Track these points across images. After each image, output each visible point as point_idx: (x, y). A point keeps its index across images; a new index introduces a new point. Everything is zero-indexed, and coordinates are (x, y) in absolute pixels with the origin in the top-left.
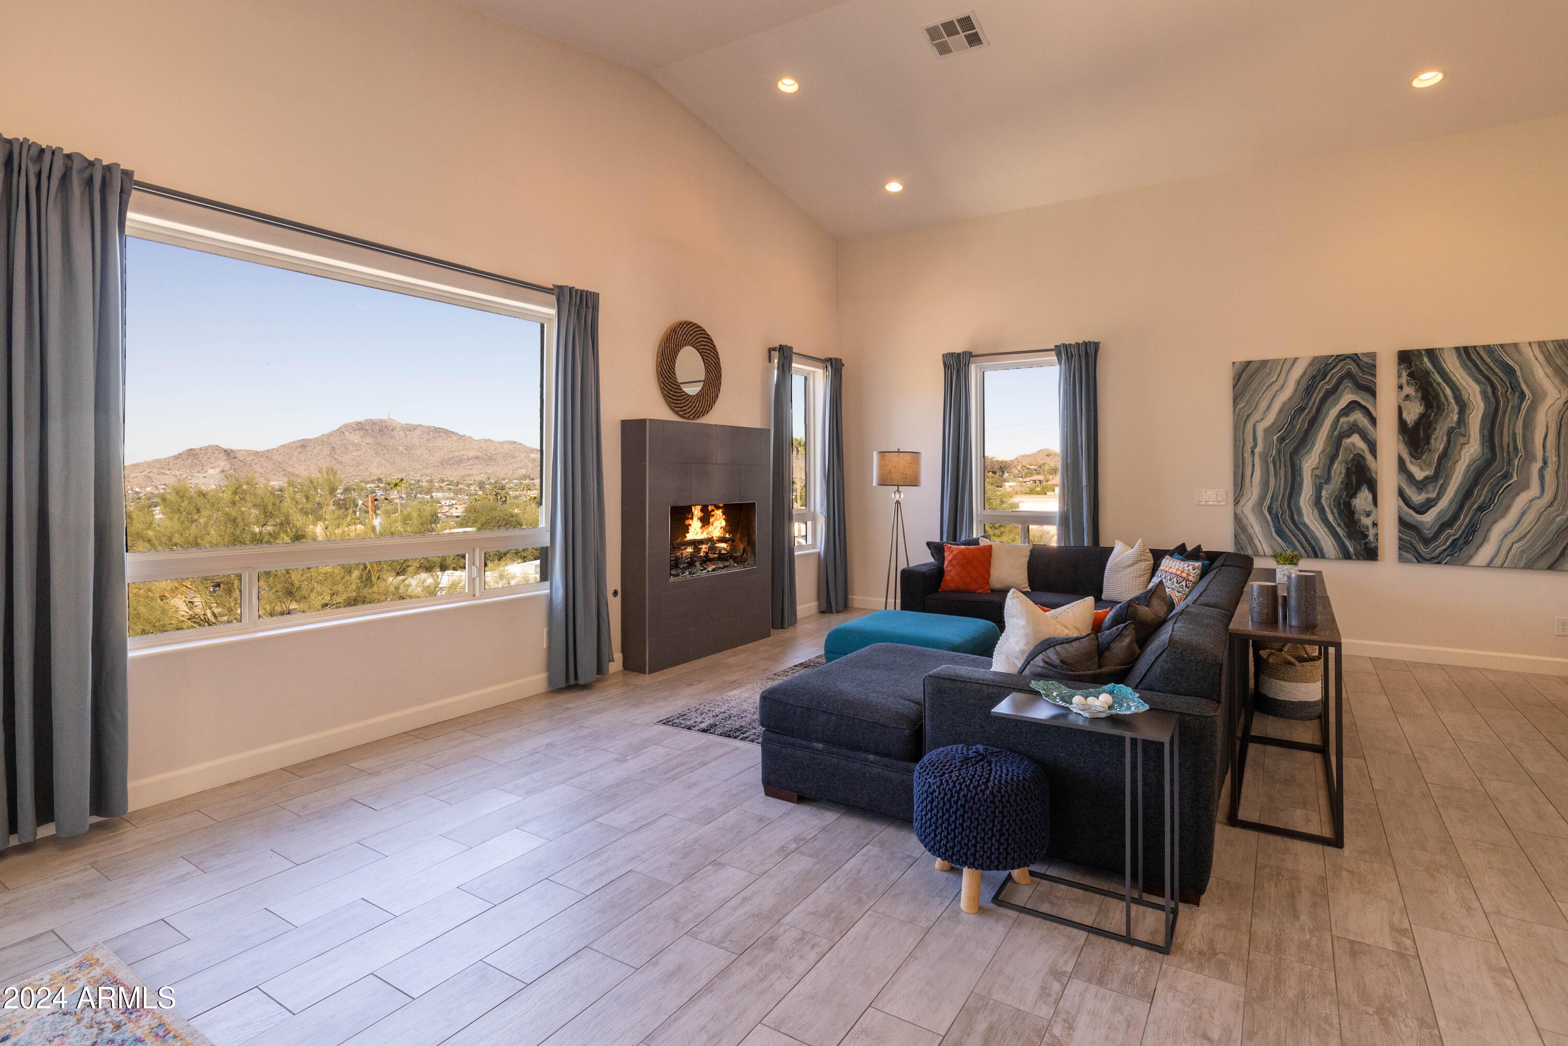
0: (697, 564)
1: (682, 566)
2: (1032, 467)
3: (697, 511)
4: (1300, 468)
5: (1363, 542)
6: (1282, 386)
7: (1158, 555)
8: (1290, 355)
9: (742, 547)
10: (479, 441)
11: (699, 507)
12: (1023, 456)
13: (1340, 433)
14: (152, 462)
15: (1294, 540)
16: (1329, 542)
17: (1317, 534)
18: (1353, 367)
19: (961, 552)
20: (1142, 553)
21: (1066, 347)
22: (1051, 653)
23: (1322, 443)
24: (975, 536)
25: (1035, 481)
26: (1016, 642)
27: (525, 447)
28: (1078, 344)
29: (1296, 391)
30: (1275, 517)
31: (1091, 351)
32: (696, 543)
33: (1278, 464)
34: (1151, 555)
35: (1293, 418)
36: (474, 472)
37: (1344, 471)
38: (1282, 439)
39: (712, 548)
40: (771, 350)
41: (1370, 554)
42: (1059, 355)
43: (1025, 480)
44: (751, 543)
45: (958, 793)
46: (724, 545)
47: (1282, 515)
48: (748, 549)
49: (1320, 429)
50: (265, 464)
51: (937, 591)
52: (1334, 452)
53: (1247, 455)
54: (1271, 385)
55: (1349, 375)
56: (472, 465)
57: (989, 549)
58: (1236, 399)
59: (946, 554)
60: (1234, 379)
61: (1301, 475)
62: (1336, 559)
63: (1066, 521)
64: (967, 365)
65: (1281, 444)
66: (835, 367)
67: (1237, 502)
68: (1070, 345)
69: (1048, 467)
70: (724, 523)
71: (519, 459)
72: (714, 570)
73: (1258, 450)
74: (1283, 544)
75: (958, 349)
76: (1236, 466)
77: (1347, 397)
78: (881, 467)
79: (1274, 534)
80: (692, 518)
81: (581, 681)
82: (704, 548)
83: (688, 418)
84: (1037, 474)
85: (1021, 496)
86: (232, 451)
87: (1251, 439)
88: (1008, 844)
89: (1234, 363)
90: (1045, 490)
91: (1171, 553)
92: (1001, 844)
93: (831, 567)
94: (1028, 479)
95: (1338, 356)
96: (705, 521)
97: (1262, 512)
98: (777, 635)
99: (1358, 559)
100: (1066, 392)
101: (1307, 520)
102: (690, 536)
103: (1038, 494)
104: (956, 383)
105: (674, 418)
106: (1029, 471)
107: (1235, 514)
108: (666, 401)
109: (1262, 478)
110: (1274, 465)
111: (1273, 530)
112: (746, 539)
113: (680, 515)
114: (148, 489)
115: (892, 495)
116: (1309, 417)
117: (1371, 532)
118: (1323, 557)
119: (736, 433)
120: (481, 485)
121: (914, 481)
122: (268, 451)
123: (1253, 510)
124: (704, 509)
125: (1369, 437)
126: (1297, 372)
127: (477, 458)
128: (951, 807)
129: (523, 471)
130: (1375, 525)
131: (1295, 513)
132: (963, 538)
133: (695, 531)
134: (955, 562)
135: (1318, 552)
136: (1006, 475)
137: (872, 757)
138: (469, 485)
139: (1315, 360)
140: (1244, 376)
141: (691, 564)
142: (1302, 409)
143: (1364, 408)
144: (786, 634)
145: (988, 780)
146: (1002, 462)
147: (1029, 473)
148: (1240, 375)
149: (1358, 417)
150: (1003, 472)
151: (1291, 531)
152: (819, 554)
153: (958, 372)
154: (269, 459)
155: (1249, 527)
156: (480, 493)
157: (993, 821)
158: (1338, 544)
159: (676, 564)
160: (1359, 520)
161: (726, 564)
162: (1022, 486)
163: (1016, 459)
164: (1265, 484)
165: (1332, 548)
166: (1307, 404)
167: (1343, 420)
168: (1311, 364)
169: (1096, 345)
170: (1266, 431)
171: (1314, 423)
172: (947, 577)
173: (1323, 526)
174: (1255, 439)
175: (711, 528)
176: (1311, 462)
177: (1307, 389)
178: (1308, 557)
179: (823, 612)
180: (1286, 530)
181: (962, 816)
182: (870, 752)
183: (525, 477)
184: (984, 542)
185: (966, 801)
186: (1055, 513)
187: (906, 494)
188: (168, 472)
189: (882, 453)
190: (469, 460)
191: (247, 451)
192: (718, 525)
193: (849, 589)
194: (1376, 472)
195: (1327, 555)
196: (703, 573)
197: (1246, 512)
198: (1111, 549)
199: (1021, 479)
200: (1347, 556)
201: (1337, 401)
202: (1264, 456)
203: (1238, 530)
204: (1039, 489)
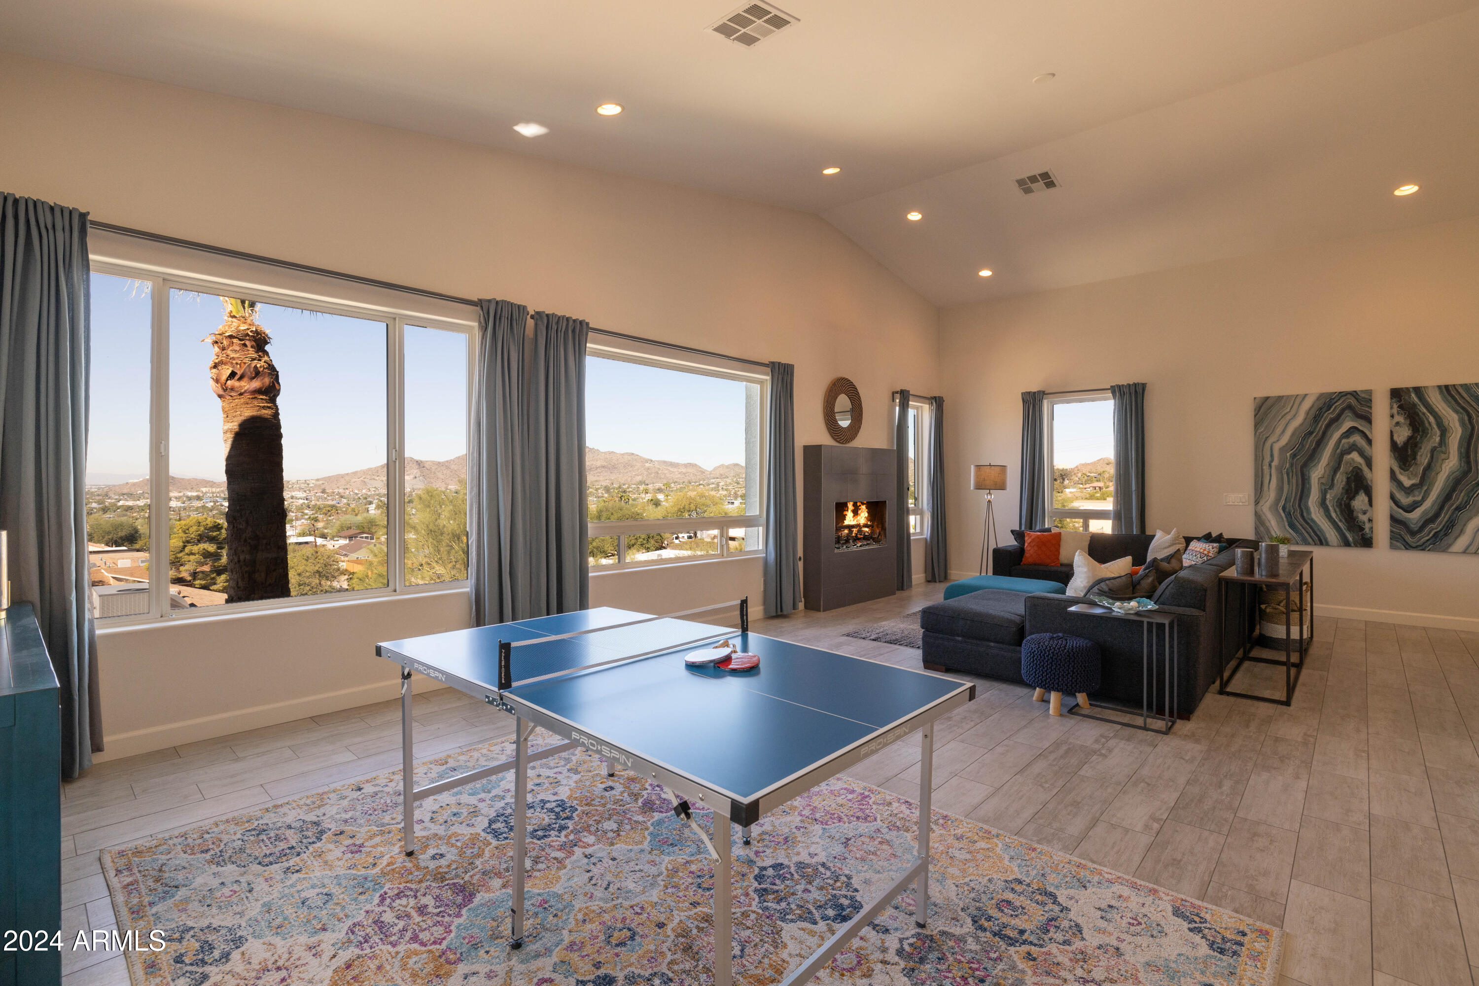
0: (851, 541)
1: (842, 542)
2: (1092, 475)
3: (850, 506)
4: (1309, 477)
5: (1360, 533)
6: (1295, 416)
7: (1188, 540)
8: (1301, 392)
9: (878, 531)
10: (604, 453)
11: (852, 503)
12: (1083, 465)
13: (1342, 451)
14: (366, 470)
15: (1304, 532)
16: (1332, 533)
17: (1323, 527)
18: (1353, 401)
19: (1038, 537)
20: (1176, 538)
21: (1119, 387)
22: (1103, 585)
23: (1327, 458)
24: (1046, 526)
25: (1095, 488)
26: (1081, 582)
27: (641, 457)
28: (1129, 385)
29: (1305, 419)
30: (1288, 515)
31: (1140, 390)
32: (850, 527)
33: (1291, 474)
34: (1183, 540)
35: (1303, 439)
36: (601, 479)
37: (1345, 480)
38: (1294, 456)
39: (860, 531)
40: (894, 393)
41: (1367, 542)
42: (1114, 393)
43: (1085, 486)
44: (884, 529)
45: (1049, 651)
46: (866, 529)
47: (1294, 512)
48: (882, 533)
49: (1325, 448)
50: (445, 472)
51: (1019, 564)
52: (1337, 465)
53: (1266, 468)
54: (1285, 414)
55: (1349, 407)
56: (600, 473)
57: (1059, 535)
58: (1257, 425)
59: (1026, 539)
60: (1255, 410)
61: (1309, 483)
62: (1338, 546)
63: (1118, 516)
64: (1041, 401)
65: (1293, 459)
66: (938, 403)
67: (1257, 503)
68: (1123, 385)
69: (1108, 475)
70: (867, 515)
71: (636, 468)
72: (861, 546)
73: (1274, 464)
74: (1294, 534)
75: (1034, 389)
76: (1256, 475)
77: (1347, 424)
78: (977, 476)
79: (1287, 527)
80: (847, 511)
81: (785, 613)
82: (855, 530)
83: (842, 443)
84: (1097, 481)
85: (1082, 501)
86: (421, 462)
87: (1269, 456)
88: (1077, 679)
89: (1255, 398)
90: (1105, 496)
91: (1199, 539)
92: (1073, 678)
93: (935, 549)
94: (1088, 486)
95: (1340, 393)
96: (856, 512)
97: (1277, 510)
98: (899, 594)
99: (1356, 546)
100: (1119, 420)
101: (1314, 516)
102: (846, 522)
103: (1098, 499)
104: (1032, 415)
105: (833, 443)
106: (1089, 478)
107: (1256, 512)
108: (829, 432)
109: (1278, 485)
110: (1288, 475)
111: (1286, 524)
112: (880, 526)
113: (841, 508)
114: (364, 491)
115: (985, 496)
116: (1316, 439)
117: (1367, 526)
118: (1327, 544)
119: (875, 454)
120: (607, 489)
121: (1002, 486)
122: (447, 461)
123: (1270, 508)
124: (855, 505)
125: (1366, 454)
126: (1307, 405)
127: (603, 467)
128: (1045, 658)
129: (639, 478)
130: (1370, 520)
131: (1304, 511)
132: (1038, 528)
133: (850, 519)
134: (1032, 544)
135: (1323, 541)
136: (1066, 482)
137: (992, 644)
138: (597, 490)
139: (1321, 396)
140: (1263, 408)
141: (847, 541)
142: (1311, 433)
143: (1363, 432)
144: (905, 594)
145: (1066, 646)
146: (1063, 470)
147: (1089, 480)
148: (1260, 408)
149: (1356, 438)
150: (1064, 480)
151: (1301, 525)
152: (926, 539)
153: (1034, 406)
154: (448, 468)
155: (1267, 521)
156: (606, 495)
157: (1069, 666)
158: (1339, 534)
159: (838, 540)
160: (1357, 517)
161: (869, 542)
162: (1082, 492)
163: (1077, 467)
164: (1280, 489)
165: (1335, 537)
166: (1315, 429)
167: (1344, 441)
168: (1318, 399)
169: (1144, 386)
170: (1282, 450)
171: (1320, 443)
172: (1027, 555)
173: (1327, 521)
174: (1272, 456)
175: (859, 517)
176: (1317, 473)
177: (1315, 417)
178: (1315, 544)
179: (929, 581)
180: (1297, 524)
181: (1051, 663)
182: (992, 641)
183: (641, 483)
184: (1054, 530)
185: (1053, 655)
186: (1110, 510)
187: (994, 496)
188: (377, 478)
189: (978, 467)
190: (597, 468)
191: (432, 462)
192: (863, 516)
193: (948, 566)
194: (1372, 481)
195: (1330, 544)
196: (857, 547)
197: (1264, 510)
198: (1153, 537)
199: (1081, 486)
200: (1347, 544)
201: (1339, 428)
202: (1279, 469)
203: (1258, 523)
204: (1099, 495)
